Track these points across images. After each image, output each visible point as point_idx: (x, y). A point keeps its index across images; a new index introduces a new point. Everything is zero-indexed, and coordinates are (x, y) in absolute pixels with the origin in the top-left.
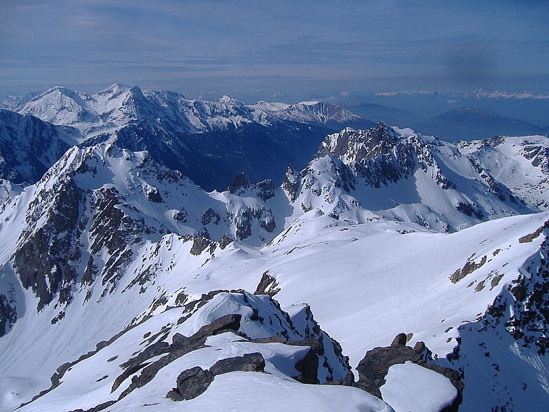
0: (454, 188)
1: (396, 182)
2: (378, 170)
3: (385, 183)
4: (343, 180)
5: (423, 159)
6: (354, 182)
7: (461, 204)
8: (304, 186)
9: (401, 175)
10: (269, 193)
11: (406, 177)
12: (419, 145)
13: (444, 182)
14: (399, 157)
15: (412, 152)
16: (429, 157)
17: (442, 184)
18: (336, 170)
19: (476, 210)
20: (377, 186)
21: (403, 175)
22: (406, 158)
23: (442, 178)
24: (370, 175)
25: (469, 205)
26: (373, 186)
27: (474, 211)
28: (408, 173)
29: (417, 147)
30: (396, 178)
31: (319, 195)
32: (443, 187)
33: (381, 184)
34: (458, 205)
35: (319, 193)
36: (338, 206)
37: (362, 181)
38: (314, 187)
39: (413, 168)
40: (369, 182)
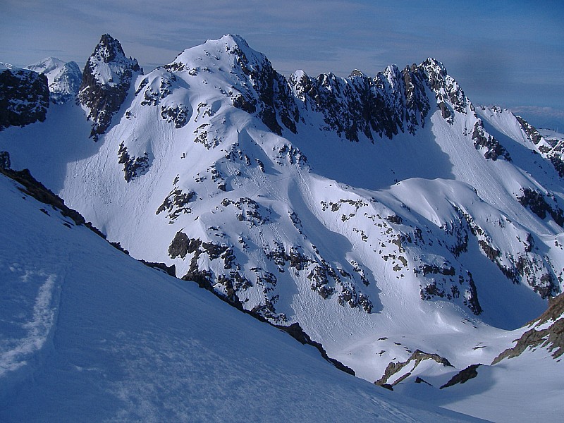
0: (508, 159)
1: (391, 137)
2: (354, 105)
3: (369, 135)
4: (263, 98)
5: (445, 97)
6: (296, 114)
7: (527, 191)
8: (141, 97)
9: (400, 126)
10: (26, 109)
11: (412, 130)
12: (437, 70)
13: (489, 144)
14: (399, 87)
15: (424, 83)
16: (457, 93)
17: (485, 150)
18: (247, 71)
19: (554, 208)
20: (352, 136)
21: (406, 124)
22: (413, 90)
23: (486, 135)
24: (337, 108)
25: (542, 195)
26: (343, 133)
27: (550, 210)
28: (415, 122)
29: (434, 74)
30: (391, 130)
31: (181, 124)
32: (488, 156)
33: (360, 134)
34: (521, 194)
35: (180, 117)
36: (232, 156)
37: (317, 118)
38: (170, 102)
39: (425, 113)
40: (333, 124)
